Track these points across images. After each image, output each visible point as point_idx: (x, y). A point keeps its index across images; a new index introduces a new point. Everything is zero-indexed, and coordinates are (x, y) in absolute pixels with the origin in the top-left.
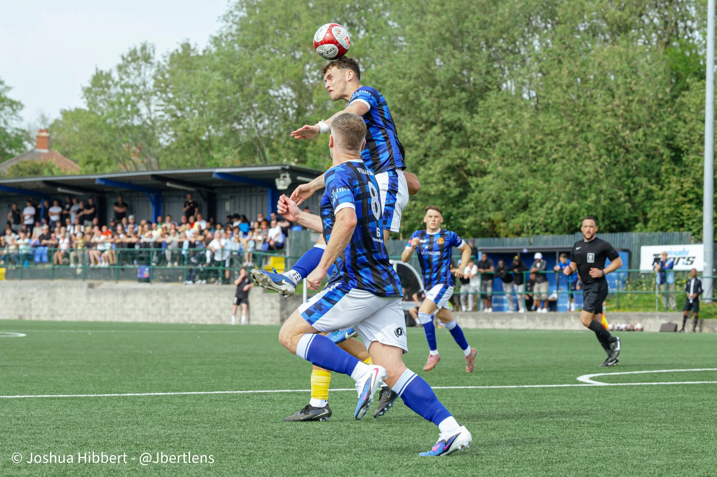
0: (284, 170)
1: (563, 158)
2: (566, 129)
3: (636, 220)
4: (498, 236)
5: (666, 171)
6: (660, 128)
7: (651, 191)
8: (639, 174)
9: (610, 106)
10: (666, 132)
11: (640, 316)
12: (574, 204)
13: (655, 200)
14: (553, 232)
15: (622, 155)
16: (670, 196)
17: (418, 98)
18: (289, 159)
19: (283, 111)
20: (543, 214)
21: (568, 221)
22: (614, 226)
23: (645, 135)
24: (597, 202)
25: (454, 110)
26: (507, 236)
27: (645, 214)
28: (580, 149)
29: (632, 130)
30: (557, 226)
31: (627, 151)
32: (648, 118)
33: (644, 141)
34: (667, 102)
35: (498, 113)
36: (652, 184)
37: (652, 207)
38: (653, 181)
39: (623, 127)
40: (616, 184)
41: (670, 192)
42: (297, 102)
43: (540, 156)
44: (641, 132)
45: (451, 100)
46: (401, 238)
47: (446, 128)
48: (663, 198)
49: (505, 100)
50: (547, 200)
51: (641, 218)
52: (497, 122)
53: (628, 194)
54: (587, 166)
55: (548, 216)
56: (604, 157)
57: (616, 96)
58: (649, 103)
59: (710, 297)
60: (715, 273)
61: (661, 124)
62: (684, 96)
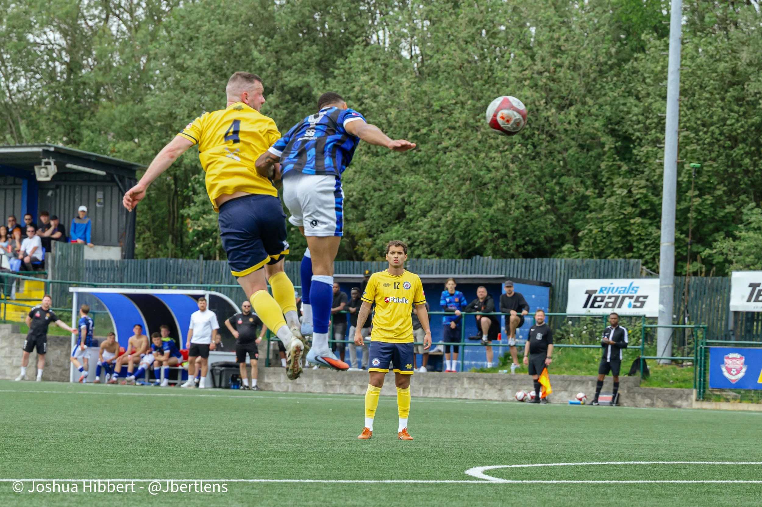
0: (46, 153)
1: (458, 146)
2: (463, 104)
3: (563, 240)
4: (360, 258)
5: (608, 169)
6: (601, 106)
7: (585, 198)
8: (568, 173)
9: (528, 73)
10: (608, 111)
11: (564, 380)
12: (473, 213)
13: (591, 212)
14: (439, 255)
15: (545, 144)
16: (611, 205)
17: (247, 53)
18: (54, 138)
19: (48, 66)
20: (426, 227)
21: (462, 238)
22: (530, 248)
23: (579, 115)
24: (506, 211)
25: (301, 72)
26: (373, 259)
27: (575, 231)
28: (483, 135)
29: (560, 108)
30: (447, 244)
31: (552, 138)
32: (583, 91)
33: (577, 125)
34: (611, 67)
35: (364, 78)
36: (586, 188)
37: (587, 221)
38: (589, 182)
39: (546, 103)
40: (534, 186)
41: (612, 200)
42: (68, 52)
43: (424, 142)
44: (573, 110)
45: (296, 56)
46: (218, 258)
47: (288, 97)
48: (602, 208)
49: (374, 60)
50: (432, 206)
51: (568, 237)
52: (362, 91)
53: (551, 202)
54: (493, 159)
55: (433, 230)
56: (518, 147)
57: (537, 57)
58: (585, 68)
59: (667, 355)
60: (676, 321)
61: (601, 100)
62: (636, 59)
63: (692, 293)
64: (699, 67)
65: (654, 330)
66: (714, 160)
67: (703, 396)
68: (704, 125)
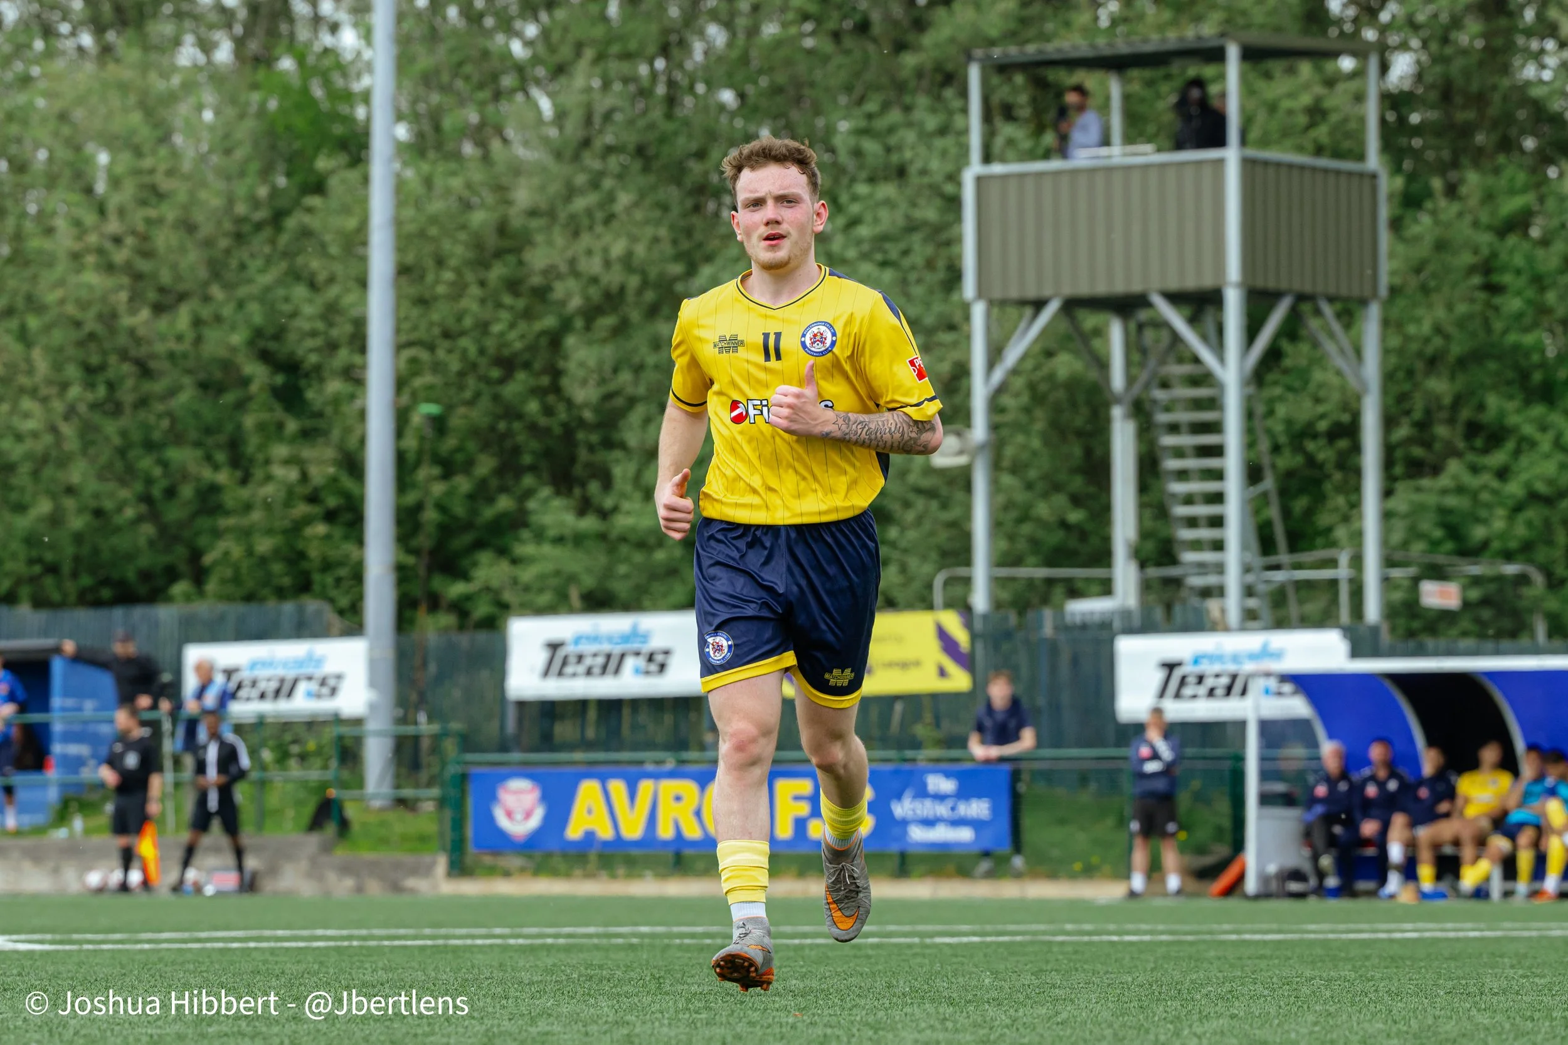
3: (172, 575)
5: (261, 427)
6: (240, 304)
7: (214, 489)
8: (177, 437)
9: (91, 239)
10: (256, 313)
13: (227, 513)
15: (130, 383)
16: (269, 500)
22: (106, 591)
23: (197, 322)
24: (55, 520)
27: (196, 555)
29: (159, 309)
31: (145, 371)
32: (203, 273)
33: (195, 342)
34: (259, 226)
36: (216, 467)
37: (217, 534)
38: (220, 458)
39: (131, 300)
40: (109, 466)
41: (269, 490)
44: (183, 318)
48: (248, 507)
51: (183, 567)
53: (146, 498)
54: (25, 415)
56: (77, 388)
57: (111, 210)
58: (206, 229)
59: (386, 789)
60: (403, 721)
61: (242, 291)
62: (310, 210)
63: (432, 668)
64: (434, 220)
65: (359, 741)
66: (471, 403)
67: (459, 868)
68: (447, 335)
